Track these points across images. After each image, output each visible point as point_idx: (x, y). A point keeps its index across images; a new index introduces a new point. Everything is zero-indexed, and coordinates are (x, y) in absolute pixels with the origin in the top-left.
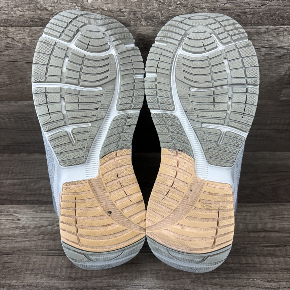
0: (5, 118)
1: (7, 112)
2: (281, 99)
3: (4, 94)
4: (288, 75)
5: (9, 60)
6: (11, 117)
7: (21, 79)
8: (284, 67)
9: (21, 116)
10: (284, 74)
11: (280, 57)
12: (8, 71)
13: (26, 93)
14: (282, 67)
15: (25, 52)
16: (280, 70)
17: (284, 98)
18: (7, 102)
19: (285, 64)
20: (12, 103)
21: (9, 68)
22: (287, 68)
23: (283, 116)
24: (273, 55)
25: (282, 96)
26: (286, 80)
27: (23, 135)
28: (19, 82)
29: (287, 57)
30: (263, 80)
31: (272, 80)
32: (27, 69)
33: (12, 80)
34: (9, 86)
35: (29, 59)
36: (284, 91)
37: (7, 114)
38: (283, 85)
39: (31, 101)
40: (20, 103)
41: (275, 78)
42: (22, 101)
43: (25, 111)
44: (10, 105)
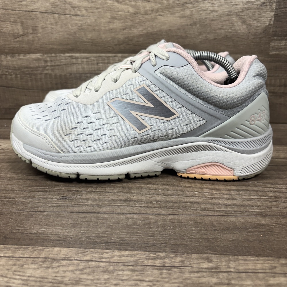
0: (12, 73)
1: (15, 67)
2: (271, 54)
3: (16, 46)
4: (272, 25)
5: (26, 10)
6: (18, 73)
7: (33, 29)
8: (267, 16)
9: (27, 72)
10: (268, 24)
11: (261, 5)
12: (24, 20)
13: (35, 45)
14: (264, 16)
15: (40, 2)
16: (263, 19)
17: (274, 53)
18: (17, 55)
19: (267, 12)
20: (22, 57)
21: (25, 18)
22: (269, 17)
23: (277, 75)
24: (254, 4)
25: (271, 50)
26: (271, 30)
27: (26, 95)
28: (31, 33)
29: (268, 5)
30: (249, 31)
31: (258, 30)
32: (39, 19)
33: (25, 31)
34: (22, 37)
35: (42, 9)
36: (272, 44)
37: (15, 70)
38: (270, 37)
39: (38, 55)
40: (28, 56)
41: (260, 29)
42: (31, 55)
43: (32, 66)
44: (19, 58)
